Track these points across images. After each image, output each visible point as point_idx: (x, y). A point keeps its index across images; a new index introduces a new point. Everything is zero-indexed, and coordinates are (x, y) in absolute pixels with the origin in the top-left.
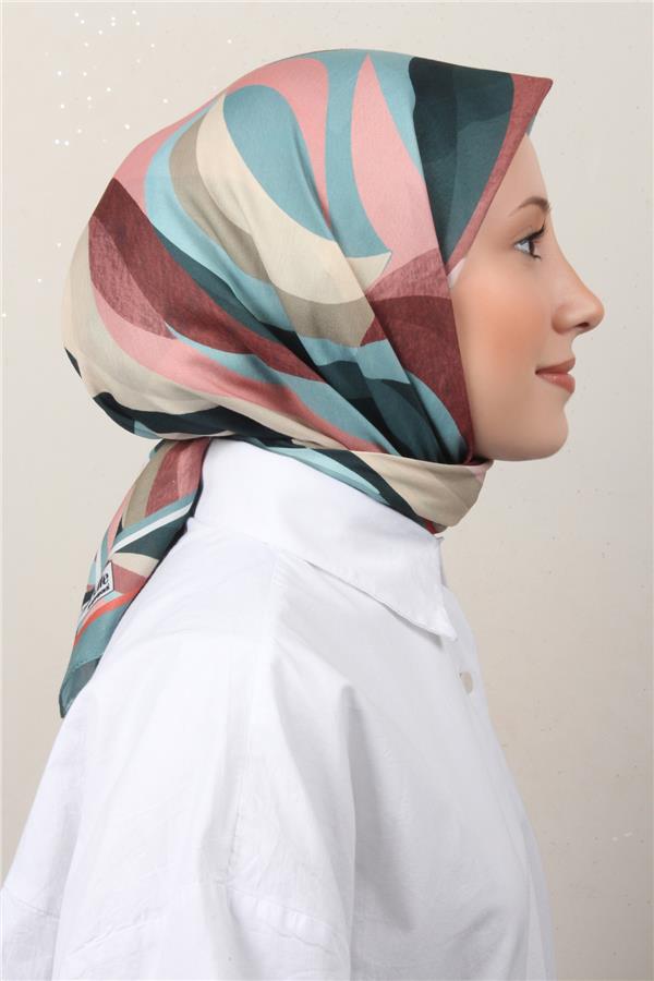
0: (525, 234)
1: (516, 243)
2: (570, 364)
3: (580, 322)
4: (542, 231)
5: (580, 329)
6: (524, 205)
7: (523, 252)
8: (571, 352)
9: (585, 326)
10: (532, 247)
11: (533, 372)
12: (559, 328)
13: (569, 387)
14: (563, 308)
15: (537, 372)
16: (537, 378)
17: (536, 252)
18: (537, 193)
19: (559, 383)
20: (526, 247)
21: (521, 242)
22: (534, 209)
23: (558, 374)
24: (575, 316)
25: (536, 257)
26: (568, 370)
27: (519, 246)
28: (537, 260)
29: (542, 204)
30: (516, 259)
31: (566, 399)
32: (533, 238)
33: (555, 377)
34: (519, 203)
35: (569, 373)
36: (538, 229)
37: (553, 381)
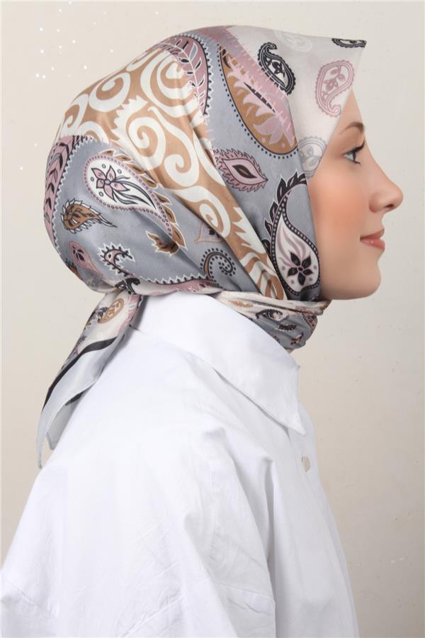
0: (351, 148)
2: (381, 232)
3: (388, 204)
4: (363, 145)
5: (387, 209)
6: (349, 127)
7: (349, 160)
8: (382, 226)
9: (391, 206)
10: (354, 157)
11: (359, 239)
12: (373, 209)
13: (381, 247)
14: (375, 196)
15: (361, 239)
16: (361, 242)
17: (356, 160)
18: (357, 120)
19: (375, 245)
20: (351, 157)
21: (348, 153)
22: (355, 129)
23: (374, 240)
24: (384, 201)
25: (356, 163)
26: (380, 236)
27: (346, 155)
28: (358, 164)
29: (360, 126)
30: (343, 164)
31: (379, 257)
32: (356, 151)
33: (372, 242)
34: (345, 127)
35: (381, 238)
36: (361, 144)
37: (370, 244)
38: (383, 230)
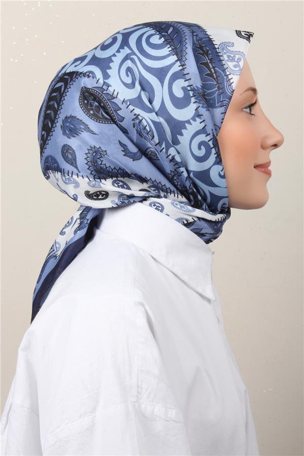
0: (248, 104)
1: (243, 108)
2: (268, 164)
3: (274, 144)
4: (255, 103)
5: (273, 147)
6: (246, 90)
7: (247, 112)
8: (269, 159)
9: (275, 146)
10: (250, 110)
11: (253, 167)
12: (263, 147)
13: (269, 174)
14: (265, 138)
15: (255, 167)
16: (254, 169)
17: (252, 113)
19: (264, 172)
20: (248, 110)
21: (246, 108)
22: (251, 92)
23: (263, 168)
24: (271, 141)
25: (252, 114)
26: (269, 166)
27: (245, 110)
28: (253, 116)
29: (254, 91)
30: (243, 116)
31: (268, 180)
32: (251, 106)
34: (244, 90)
35: (269, 168)
36: (254, 102)
37: (262, 171)
38: (270, 162)
